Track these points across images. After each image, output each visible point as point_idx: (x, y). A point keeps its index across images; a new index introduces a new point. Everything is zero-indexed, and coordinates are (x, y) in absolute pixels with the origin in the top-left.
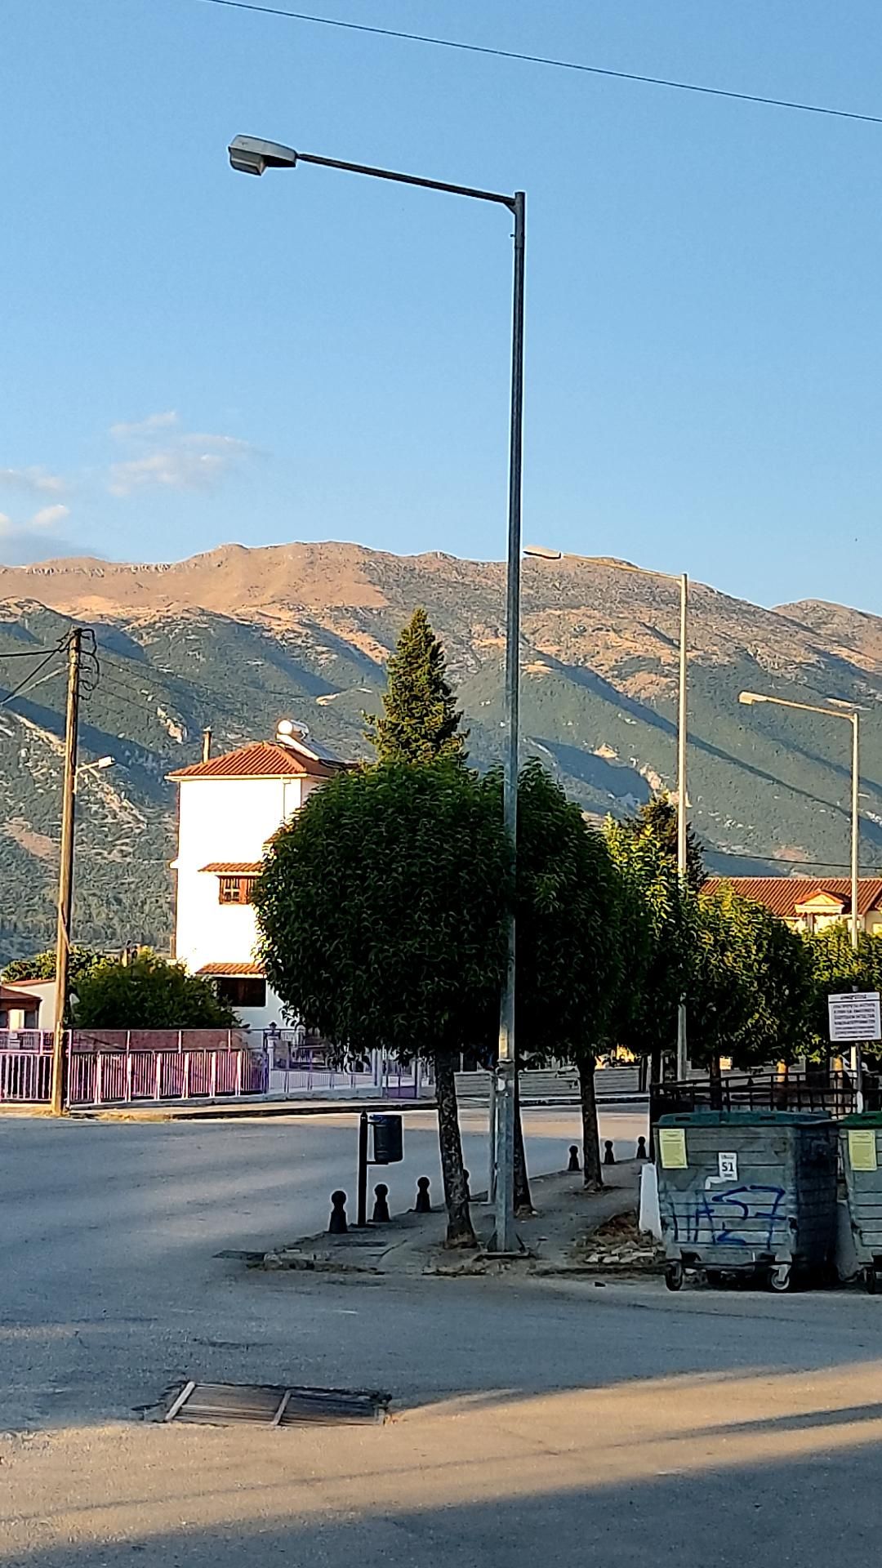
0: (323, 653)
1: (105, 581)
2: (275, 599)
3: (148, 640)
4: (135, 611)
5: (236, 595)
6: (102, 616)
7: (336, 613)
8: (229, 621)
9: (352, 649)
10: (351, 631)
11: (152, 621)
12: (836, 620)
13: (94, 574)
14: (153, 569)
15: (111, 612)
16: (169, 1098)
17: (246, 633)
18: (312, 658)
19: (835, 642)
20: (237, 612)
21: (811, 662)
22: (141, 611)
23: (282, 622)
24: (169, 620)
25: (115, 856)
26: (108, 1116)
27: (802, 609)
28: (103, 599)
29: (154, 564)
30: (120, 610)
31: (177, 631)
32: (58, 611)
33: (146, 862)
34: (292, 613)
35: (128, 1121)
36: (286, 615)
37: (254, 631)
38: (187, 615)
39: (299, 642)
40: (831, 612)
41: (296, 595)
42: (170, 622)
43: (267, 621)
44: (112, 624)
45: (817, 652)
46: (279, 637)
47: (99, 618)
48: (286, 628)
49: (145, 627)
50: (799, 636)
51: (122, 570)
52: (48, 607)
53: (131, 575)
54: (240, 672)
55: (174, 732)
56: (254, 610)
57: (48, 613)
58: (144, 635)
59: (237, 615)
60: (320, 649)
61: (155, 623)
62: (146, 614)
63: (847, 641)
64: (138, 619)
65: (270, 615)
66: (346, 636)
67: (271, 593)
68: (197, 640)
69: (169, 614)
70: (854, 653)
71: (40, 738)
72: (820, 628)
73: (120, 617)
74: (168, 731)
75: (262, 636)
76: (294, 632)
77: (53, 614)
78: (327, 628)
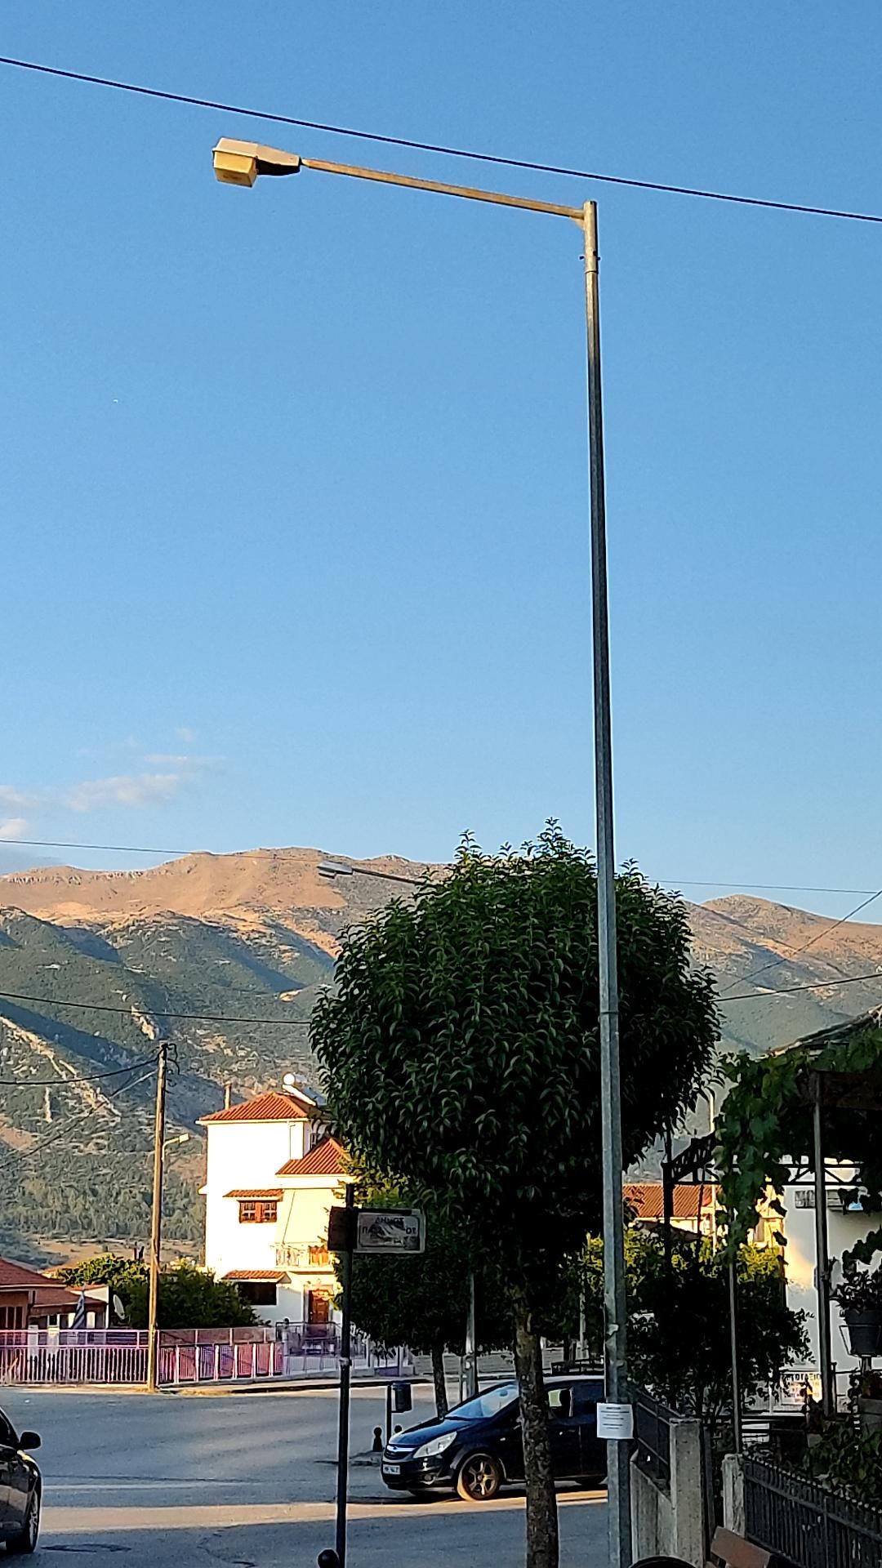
0: (285, 951)
1: (83, 888)
2: (240, 902)
3: (122, 942)
4: (109, 916)
5: (205, 898)
6: (79, 921)
7: (298, 914)
8: (198, 923)
9: (314, 948)
10: (312, 930)
11: (126, 924)
12: (761, 913)
13: (71, 882)
14: (127, 875)
15: (88, 917)
16: (225, 1378)
17: (214, 934)
18: (276, 956)
19: (762, 934)
20: (206, 914)
21: (740, 953)
22: (115, 915)
23: (248, 923)
24: (142, 923)
25: (91, 1148)
26: (186, 1392)
27: (730, 904)
28: (79, 905)
29: (128, 872)
30: (97, 915)
31: (149, 933)
32: (38, 917)
33: (119, 1154)
34: (257, 915)
35: (201, 1396)
36: (251, 917)
37: (221, 932)
38: (158, 918)
39: (263, 941)
40: (758, 906)
41: (261, 898)
42: (141, 926)
43: (233, 922)
44: (88, 928)
45: (746, 944)
46: (244, 937)
47: (77, 923)
48: (251, 929)
49: (119, 931)
50: (727, 929)
51: (98, 878)
52: (29, 913)
53: (106, 882)
54: (209, 971)
55: (148, 1029)
56: (221, 912)
57: (29, 919)
58: (118, 938)
59: (205, 917)
60: (283, 947)
61: (129, 926)
62: (121, 917)
63: (772, 933)
64: (113, 923)
65: (237, 916)
66: (307, 935)
67: (238, 896)
68: (168, 942)
69: (142, 918)
70: (778, 944)
71: (20, 1037)
72: (746, 921)
73: (96, 921)
74: (141, 1029)
75: (228, 937)
76: (259, 932)
77: (34, 921)
78: (289, 927)
